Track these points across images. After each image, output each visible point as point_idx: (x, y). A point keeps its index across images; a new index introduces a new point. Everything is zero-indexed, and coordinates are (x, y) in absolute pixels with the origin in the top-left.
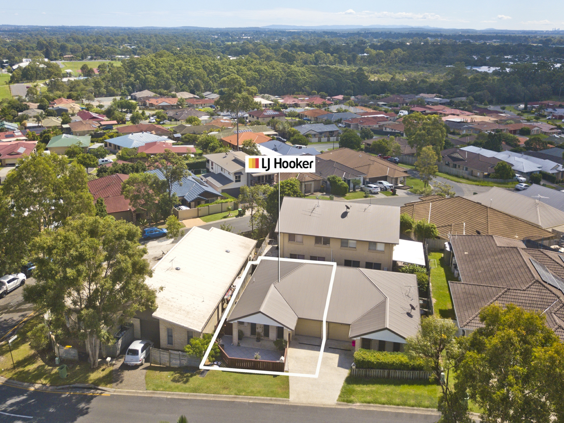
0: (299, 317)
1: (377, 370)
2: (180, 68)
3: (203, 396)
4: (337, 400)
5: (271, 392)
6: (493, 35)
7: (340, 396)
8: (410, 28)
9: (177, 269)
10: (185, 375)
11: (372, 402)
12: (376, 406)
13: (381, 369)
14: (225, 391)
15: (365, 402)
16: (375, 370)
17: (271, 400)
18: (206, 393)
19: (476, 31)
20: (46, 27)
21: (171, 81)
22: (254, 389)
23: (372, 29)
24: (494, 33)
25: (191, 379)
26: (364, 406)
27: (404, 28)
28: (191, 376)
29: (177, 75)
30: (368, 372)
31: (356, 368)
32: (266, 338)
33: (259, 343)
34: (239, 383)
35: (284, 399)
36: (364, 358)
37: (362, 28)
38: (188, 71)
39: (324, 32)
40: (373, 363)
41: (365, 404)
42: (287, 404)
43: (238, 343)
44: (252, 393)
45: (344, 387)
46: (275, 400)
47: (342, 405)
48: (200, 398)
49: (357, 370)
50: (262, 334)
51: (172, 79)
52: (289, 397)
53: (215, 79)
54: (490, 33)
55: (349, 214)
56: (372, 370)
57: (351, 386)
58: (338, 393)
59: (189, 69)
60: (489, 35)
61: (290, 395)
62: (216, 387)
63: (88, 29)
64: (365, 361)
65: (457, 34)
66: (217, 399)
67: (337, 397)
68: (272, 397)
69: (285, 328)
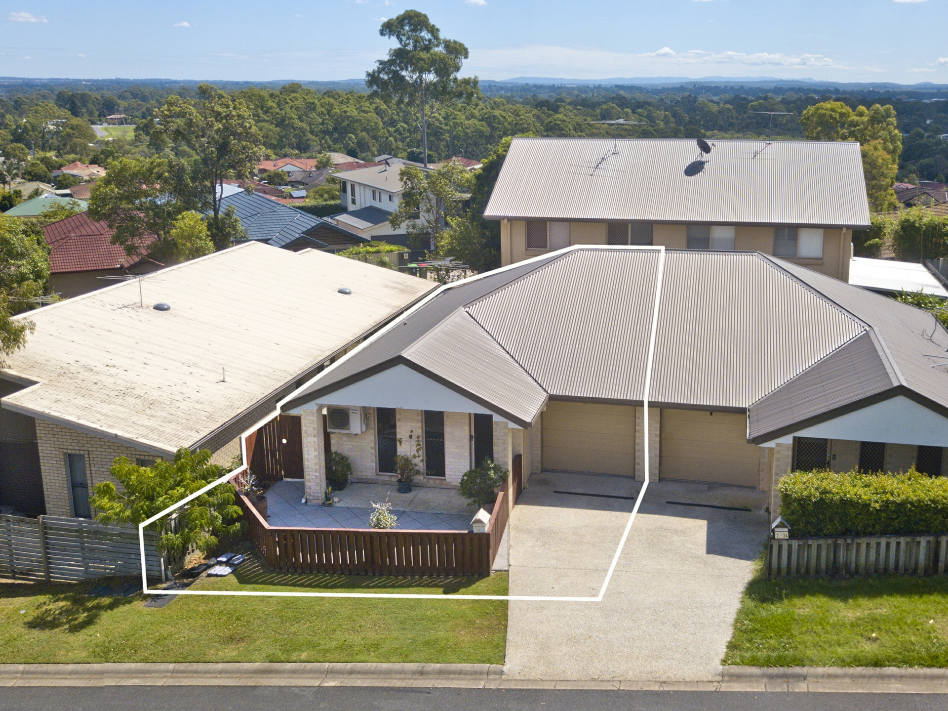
0: (554, 392)
1: (883, 541)
2: (329, 112)
3: (130, 673)
4: (724, 662)
5: (427, 643)
6: (931, 91)
7: (732, 646)
8: (778, 81)
9: (159, 308)
10: (90, 604)
11: (891, 661)
12: (913, 677)
13: (898, 533)
14: (231, 651)
15: (857, 661)
16: (873, 541)
17: (422, 673)
18: (145, 661)
19: (900, 86)
20: (84, 80)
21: (310, 136)
22: (356, 639)
23: (706, 83)
24: (933, 88)
25: (106, 617)
26: (853, 677)
27: (765, 81)
28: (111, 607)
29: (322, 124)
30: (841, 554)
31: (792, 535)
32: (434, 480)
33: (409, 496)
34: (297, 620)
35: (478, 666)
36: (825, 492)
37: (688, 81)
38: (344, 116)
39: (617, 86)
40: (867, 505)
41: (859, 670)
42: (493, 686)
43: (328, 498)
44: (346, 651)
45: (743, 613)
46: (441, 672)
47: (750, 677)
48: (112, 683)
49: (795, 544)
50: (420, 463)
51: (312, 132)
52: (502, 659)
53: (400, 134)
54: (925, 88)
55: (706, 166)
56: (863, 541)
57: (777, 609)
58: (726, 635)
59: (345, 112)
60: (925, 91)
61: (510, 651)
62: (194, 635)
63: (166, 83)
64: (831, 504)
65: (865, 91)
66: (185, 682)
67: (721, 650)
68: (427, 661)
69: (496, 418)
